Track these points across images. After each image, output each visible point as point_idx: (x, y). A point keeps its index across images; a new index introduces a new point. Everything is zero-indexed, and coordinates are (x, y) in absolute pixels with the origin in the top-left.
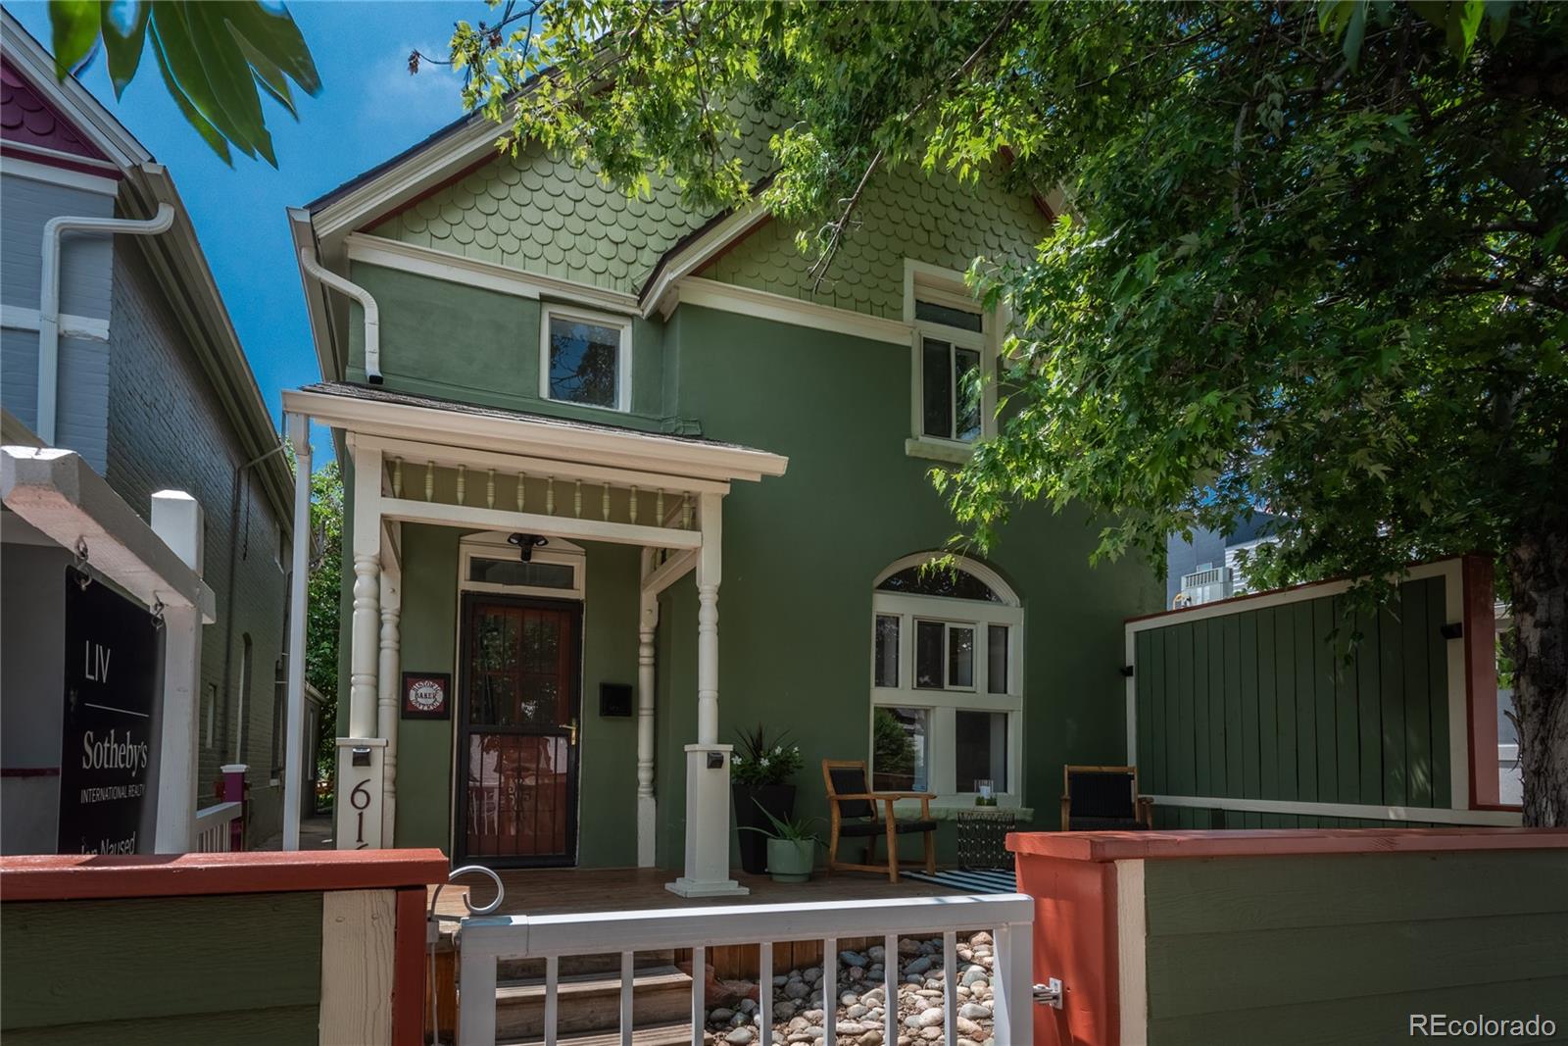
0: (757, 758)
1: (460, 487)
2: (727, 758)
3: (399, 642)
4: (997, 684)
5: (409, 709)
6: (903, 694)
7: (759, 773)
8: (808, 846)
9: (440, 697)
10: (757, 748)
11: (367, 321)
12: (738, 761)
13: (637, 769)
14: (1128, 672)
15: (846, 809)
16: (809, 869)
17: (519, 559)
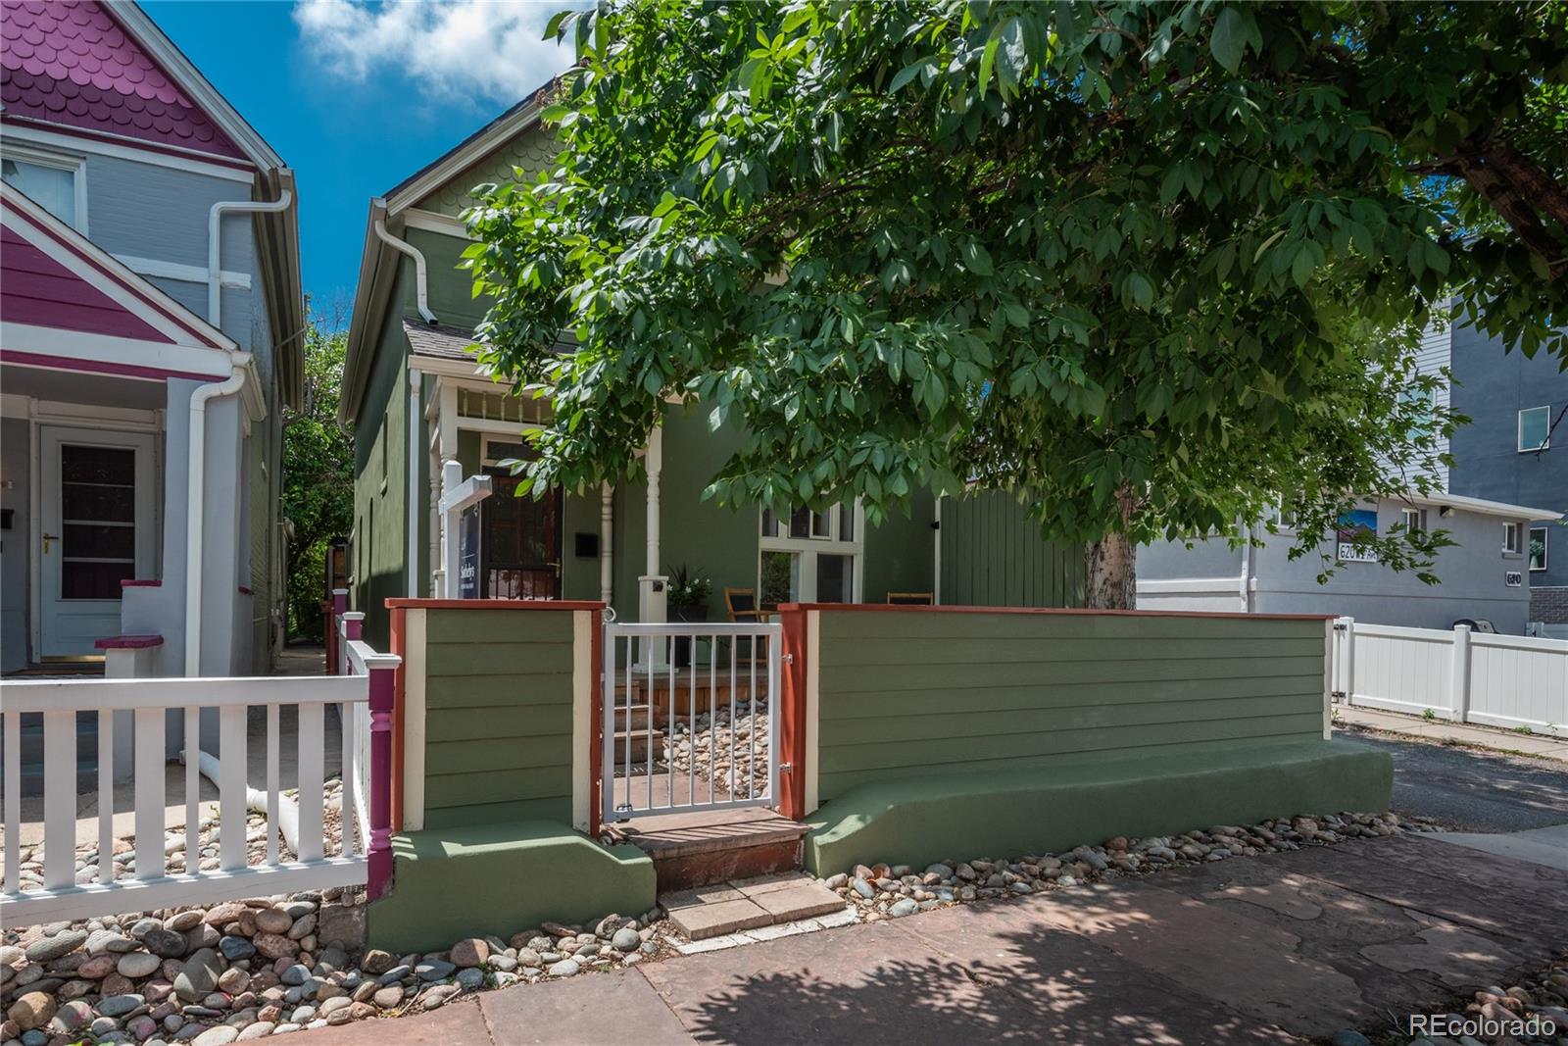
0: (683, 587)
2: (665, 584)
4: (845, 535)
6: (781, 541)
10: (683, 580)
11: (418, 272)
12: (671, 588)
14: (935, 526)
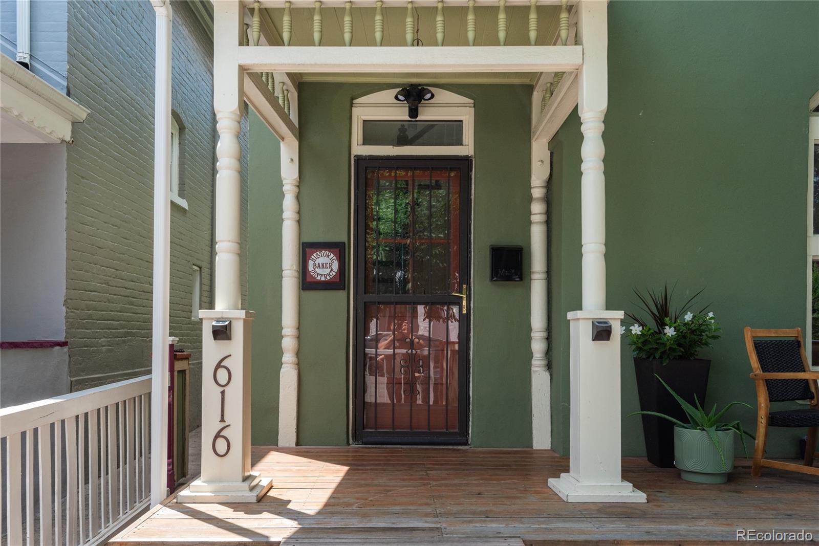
0: (662, 325)
1: (317, 27)
3: (299, 213)
5: (309, 280)
7: (664, 344)
8: (726, 438)
9: (335, 266)
10: (662, 314)
12: (631, 331)
13: (529, 339)
15: (776, 391)
16: (727, 467)
17: (408, 118)
